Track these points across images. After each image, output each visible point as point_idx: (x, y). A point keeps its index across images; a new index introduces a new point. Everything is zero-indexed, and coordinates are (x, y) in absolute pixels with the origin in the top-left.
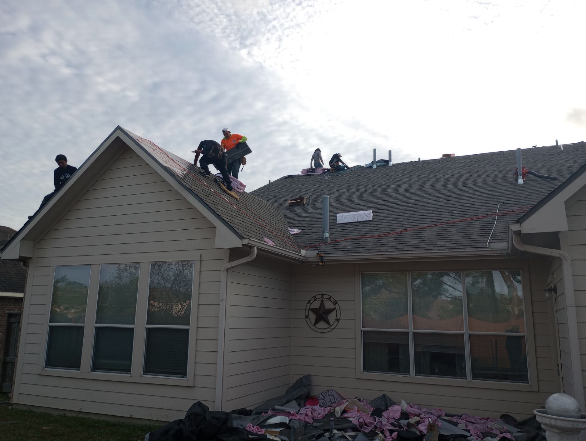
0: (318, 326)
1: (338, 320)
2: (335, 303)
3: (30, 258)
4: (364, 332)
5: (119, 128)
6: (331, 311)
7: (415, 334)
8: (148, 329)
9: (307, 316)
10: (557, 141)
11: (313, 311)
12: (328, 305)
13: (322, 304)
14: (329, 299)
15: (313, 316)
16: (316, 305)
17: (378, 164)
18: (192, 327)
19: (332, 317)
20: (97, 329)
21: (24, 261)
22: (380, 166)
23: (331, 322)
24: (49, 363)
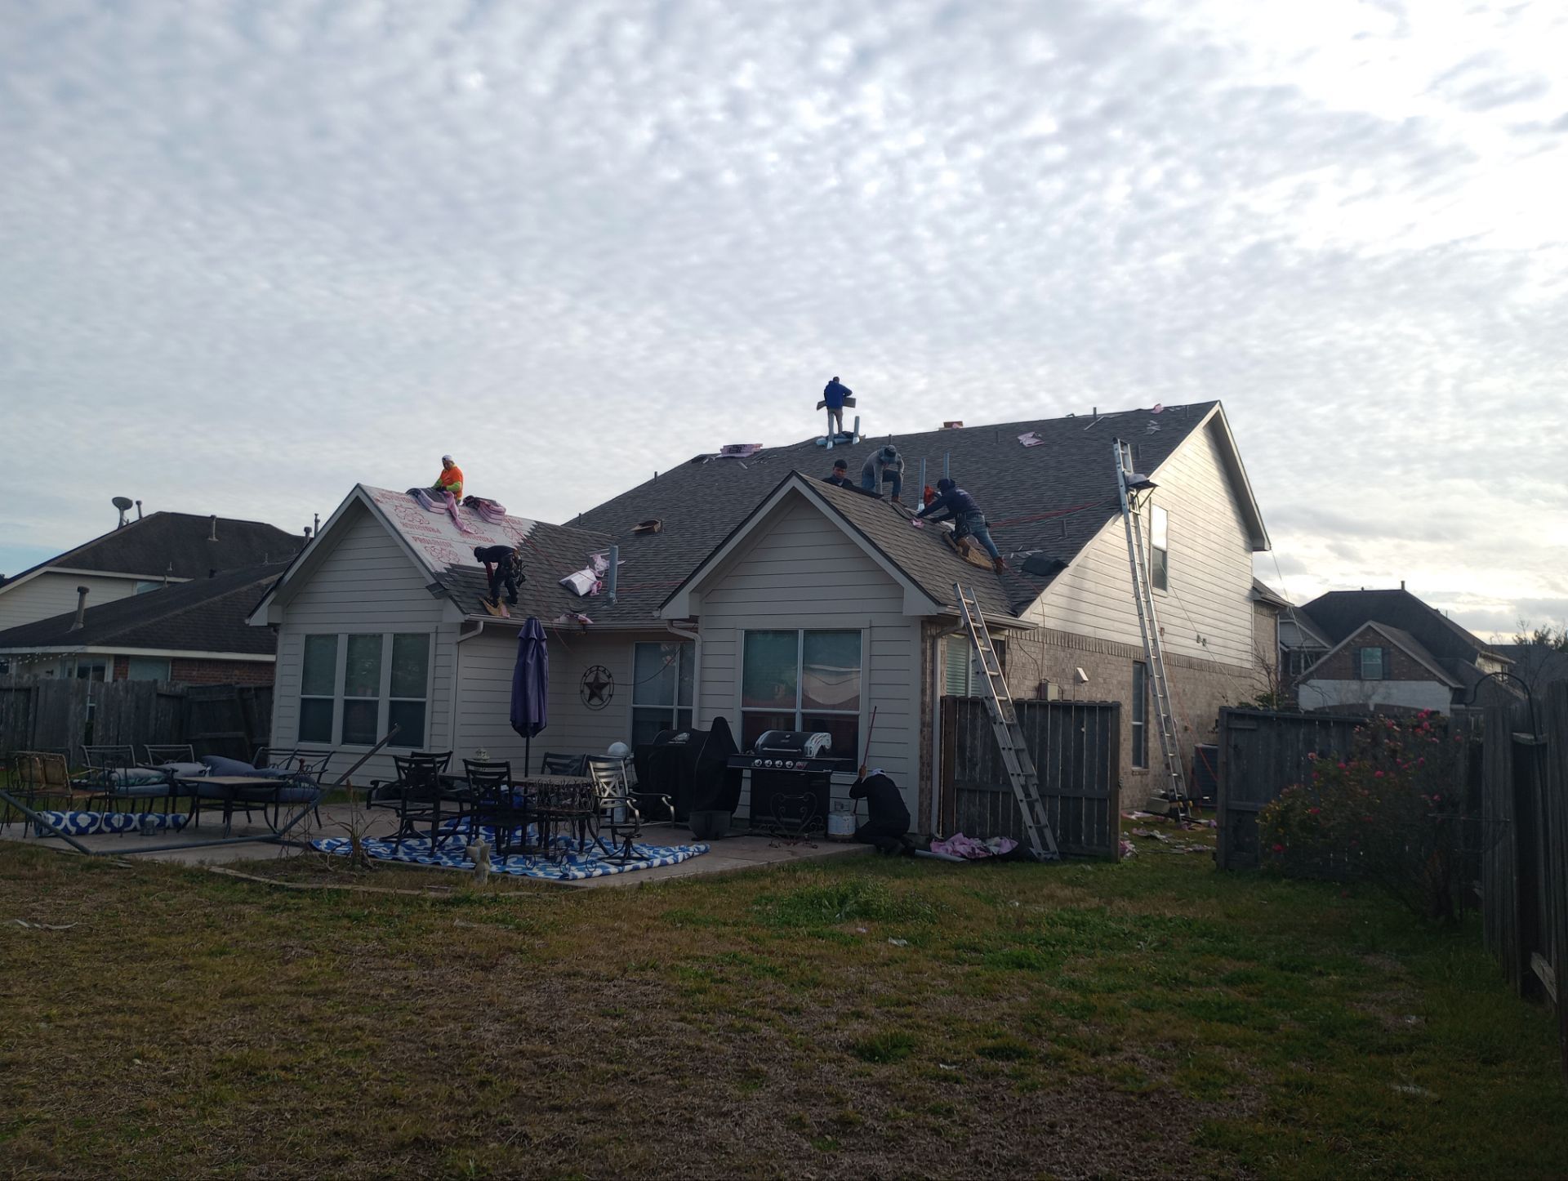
0: (592, 702)
1: (611, 696)
2: (609, 676)
3: (279, 624)
4: (634, 709)
5: (358, 486)
6: (605, 685)
7: (679, 710)
8: (391, 702)
9: (582, 692)
10: (1095, 409)
11: (587, 684)
12: (603, 678)
13: (597, 678)
14: (604, 671)
15: (587, 691)
16: (590, 679)
17: (836, 441)
18: (428, 700)
19: (605, 692)
20: (346, 701)
21: (274, 627)
22: (839, 444)
23: (605, 698)
24: (303, 737)
